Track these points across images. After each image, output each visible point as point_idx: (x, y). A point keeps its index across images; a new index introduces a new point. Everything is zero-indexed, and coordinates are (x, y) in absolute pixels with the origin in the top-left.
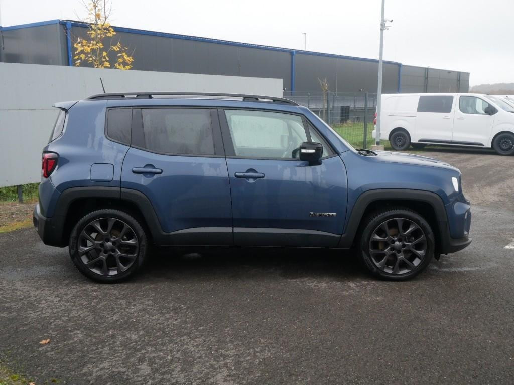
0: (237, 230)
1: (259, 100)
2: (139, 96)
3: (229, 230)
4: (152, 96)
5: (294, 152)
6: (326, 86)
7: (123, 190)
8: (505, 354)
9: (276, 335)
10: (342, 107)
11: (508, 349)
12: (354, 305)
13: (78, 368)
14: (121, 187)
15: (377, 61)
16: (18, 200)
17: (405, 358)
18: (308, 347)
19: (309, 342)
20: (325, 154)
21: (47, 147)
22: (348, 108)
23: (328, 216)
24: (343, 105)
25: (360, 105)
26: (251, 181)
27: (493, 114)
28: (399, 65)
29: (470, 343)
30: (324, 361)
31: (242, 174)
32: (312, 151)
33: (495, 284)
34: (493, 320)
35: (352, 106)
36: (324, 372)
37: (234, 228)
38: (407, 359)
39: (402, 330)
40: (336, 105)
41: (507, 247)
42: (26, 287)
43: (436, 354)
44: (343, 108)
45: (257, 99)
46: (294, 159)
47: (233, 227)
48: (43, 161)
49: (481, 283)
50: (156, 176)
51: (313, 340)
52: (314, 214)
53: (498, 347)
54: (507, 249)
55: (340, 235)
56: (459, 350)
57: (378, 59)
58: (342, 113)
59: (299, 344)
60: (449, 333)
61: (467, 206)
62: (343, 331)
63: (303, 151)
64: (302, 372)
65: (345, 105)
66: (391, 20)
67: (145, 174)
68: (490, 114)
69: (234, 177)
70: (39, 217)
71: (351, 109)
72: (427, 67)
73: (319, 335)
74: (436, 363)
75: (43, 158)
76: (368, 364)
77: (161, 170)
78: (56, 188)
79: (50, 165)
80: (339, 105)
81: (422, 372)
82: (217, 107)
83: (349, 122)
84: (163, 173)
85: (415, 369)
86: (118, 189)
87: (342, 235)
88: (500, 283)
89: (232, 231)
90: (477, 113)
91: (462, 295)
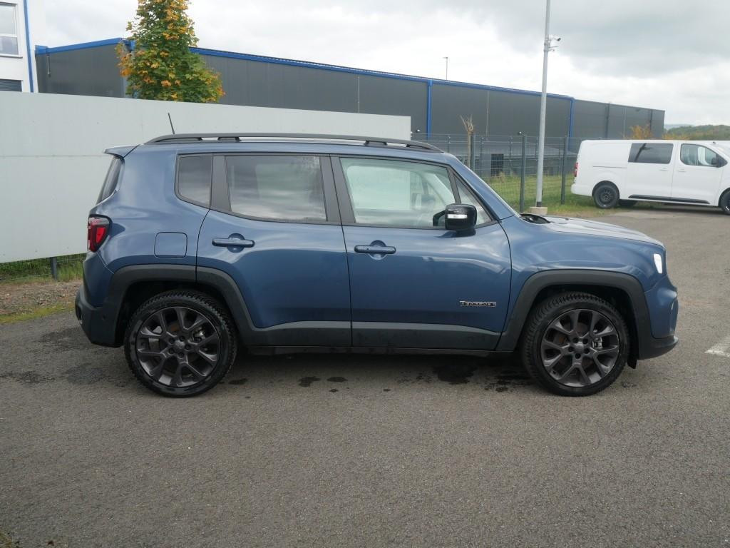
0: (358, 325)
1: (389, 144)
2: (222, 138)
3: (345, 325)
4: (240, 138)
5: (436, 218)
6: (471, 127)
7: (199, 269)
8: (702, 513)
9: (375, 478)
10: (493, 155)
11: (707, 506)
12: (490, 435)
13: (88, 524)
14: (196, 266)
15: (538, 95)
16: (50, 276)
17: (557, 517)
18: (419, 499)
19: (421, 491)
20: (481, 219)
21: (95, 209)
22: (501, 156)
23: (485, 308)
24: (494, 153)
25: (517, 153)
26: (378, 257)
27: (720, 166)
28: (571, 100)
29: (653, 496)
30: (440, 521)
31: (365, 248)
32: (463, 216)
33: (692, 407)
34: (686, 461)
35: (506, 154)
36: (438, 537)
37: (353, 323)
38: (559, 519)
39: (556, 474)
40: (484, 152)
41: (710, 351)
42: (38, 401)
43: (602, 512)
44: (494, 157)
45: (385, 143)
46: (435, 227)
47: (351, 321)
48: (90, 228)
49: (671, 404)
50: (246, 251)
51: (426, 487)
52: (465, 304)
53: (693, 503)
54: (709, 354)
55: (500, 334)
56: (636, 506)
57: (541, 91)
58: (493, 163)
59: (406, 493)
60: (623, 480)
61: (674, 294)
62: (471, 474)
63: (451, 216)
64: (407, 536)
65: (498, 152)
66: (558, 38)
67: (230, 247)
68: (717, 167)
69: (354, 252)
70: (83, 305)
71: (505, 158)
72: (607, 102)
73: (437, 480)
74: (602, 527)
75: (89, 225)
76: (503, 527)
77: (254, 242)
78: (109, 266)
79: (99, 233)
80: (488, 152)
81: (581, 541)
82: (330, 154)
83: (502, 174)
84: (255, 246)
85: (572, 535)
86: (194, 268)
87: (502, 333)
88: (698, 404)
89: (350, 327)
90: (700, 164)
91: (644, 422)
